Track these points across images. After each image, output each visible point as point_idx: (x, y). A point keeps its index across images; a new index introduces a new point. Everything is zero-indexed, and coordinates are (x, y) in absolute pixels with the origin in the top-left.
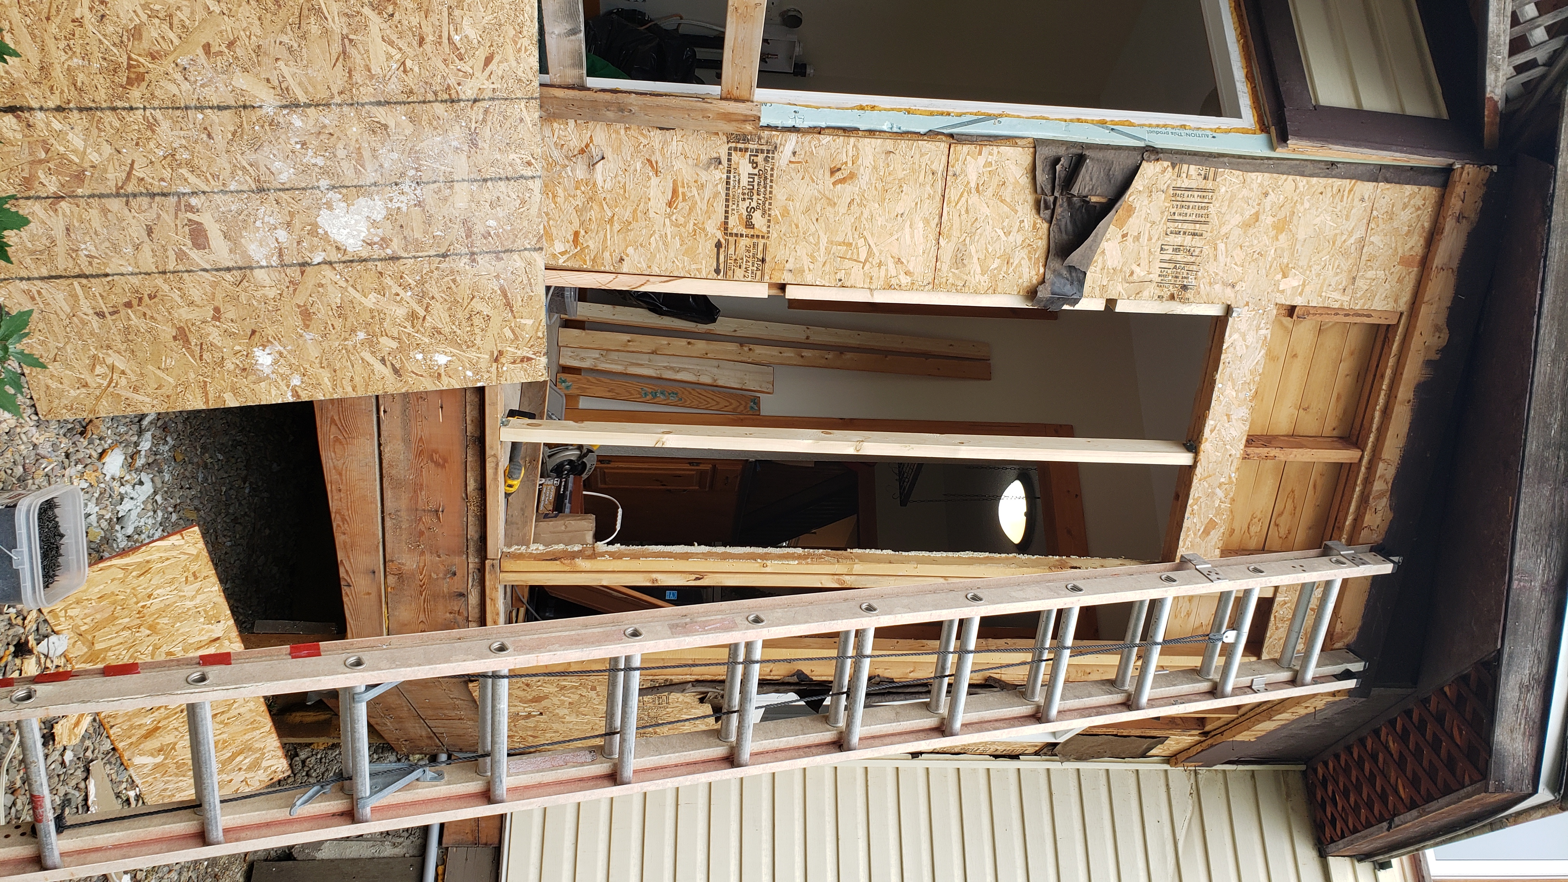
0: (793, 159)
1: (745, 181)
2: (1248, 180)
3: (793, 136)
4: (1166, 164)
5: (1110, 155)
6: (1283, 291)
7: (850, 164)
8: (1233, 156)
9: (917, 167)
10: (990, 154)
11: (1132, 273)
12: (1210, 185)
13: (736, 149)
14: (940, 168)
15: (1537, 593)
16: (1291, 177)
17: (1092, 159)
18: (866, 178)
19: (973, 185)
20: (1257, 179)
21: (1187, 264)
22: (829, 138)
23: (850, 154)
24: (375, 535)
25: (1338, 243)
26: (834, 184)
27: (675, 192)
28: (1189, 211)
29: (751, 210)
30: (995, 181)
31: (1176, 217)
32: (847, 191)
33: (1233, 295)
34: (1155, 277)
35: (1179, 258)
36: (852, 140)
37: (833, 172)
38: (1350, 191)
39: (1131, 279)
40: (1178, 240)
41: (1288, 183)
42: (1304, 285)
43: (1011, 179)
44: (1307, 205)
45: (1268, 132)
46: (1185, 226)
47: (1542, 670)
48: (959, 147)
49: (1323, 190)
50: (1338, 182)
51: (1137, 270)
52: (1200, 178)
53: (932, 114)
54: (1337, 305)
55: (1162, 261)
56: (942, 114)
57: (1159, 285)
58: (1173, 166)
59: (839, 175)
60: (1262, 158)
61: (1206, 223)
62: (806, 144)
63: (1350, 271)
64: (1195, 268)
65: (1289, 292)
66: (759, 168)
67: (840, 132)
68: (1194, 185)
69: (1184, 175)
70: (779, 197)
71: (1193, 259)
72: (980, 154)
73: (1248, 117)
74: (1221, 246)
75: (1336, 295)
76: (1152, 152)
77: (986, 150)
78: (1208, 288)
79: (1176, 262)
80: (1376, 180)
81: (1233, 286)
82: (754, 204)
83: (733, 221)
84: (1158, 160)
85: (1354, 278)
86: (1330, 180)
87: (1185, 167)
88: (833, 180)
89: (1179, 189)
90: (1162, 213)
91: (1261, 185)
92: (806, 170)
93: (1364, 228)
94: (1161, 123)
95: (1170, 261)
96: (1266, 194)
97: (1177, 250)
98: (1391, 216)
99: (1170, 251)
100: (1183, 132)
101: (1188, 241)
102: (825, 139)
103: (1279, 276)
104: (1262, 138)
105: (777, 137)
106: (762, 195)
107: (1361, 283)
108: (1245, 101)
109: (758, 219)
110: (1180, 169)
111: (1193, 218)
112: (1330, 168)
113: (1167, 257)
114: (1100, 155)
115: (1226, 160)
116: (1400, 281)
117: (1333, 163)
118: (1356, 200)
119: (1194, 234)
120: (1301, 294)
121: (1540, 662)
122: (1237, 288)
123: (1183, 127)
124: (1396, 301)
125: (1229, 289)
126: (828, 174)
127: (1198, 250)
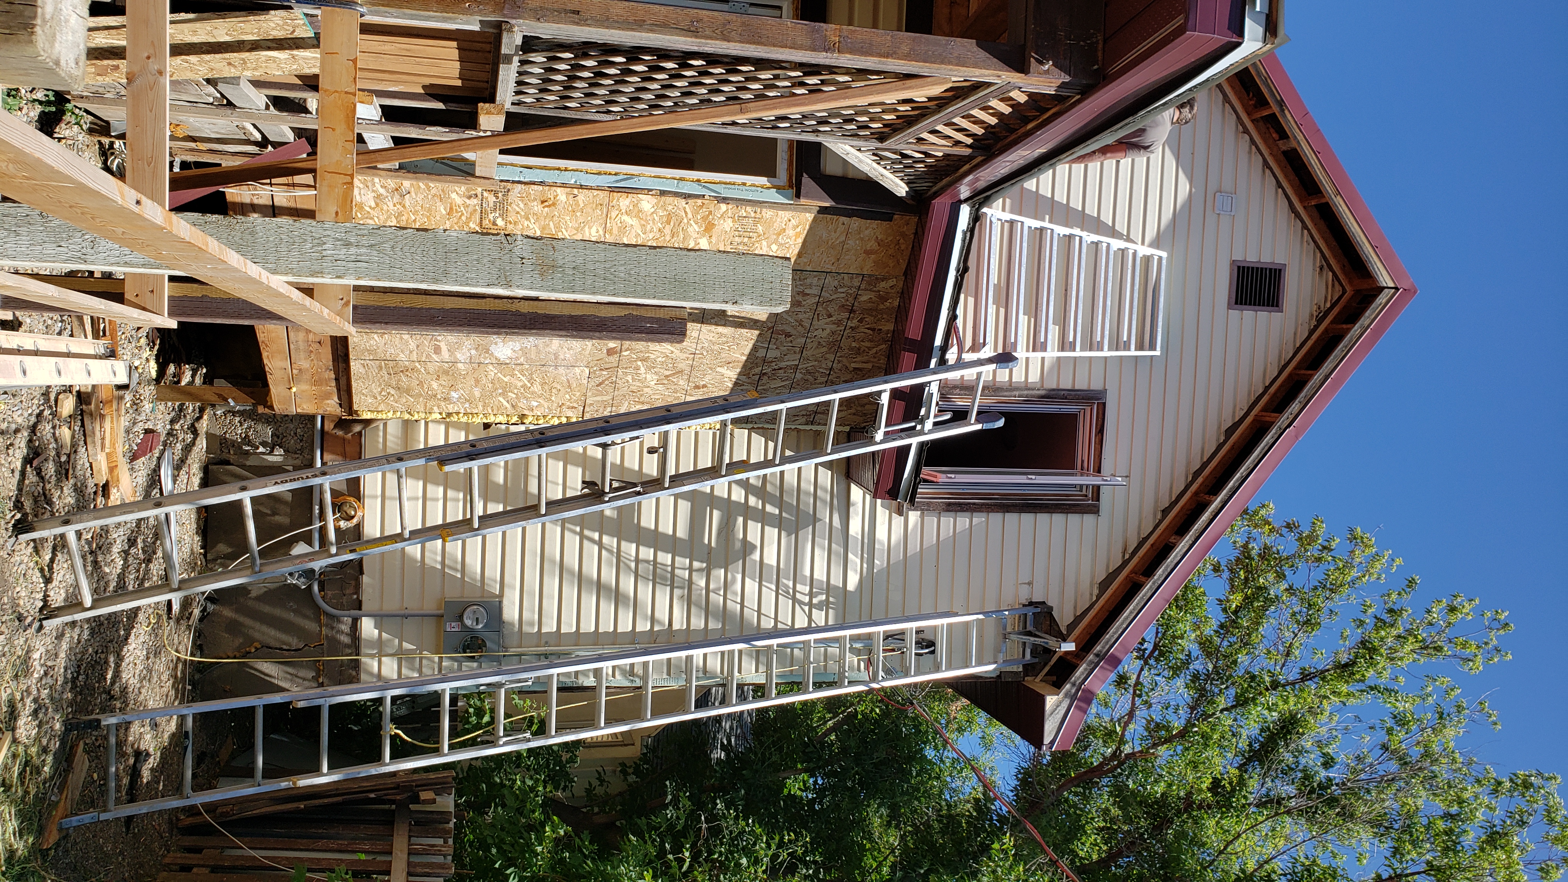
0: (520, 195)
1: (491, 204)
2: (779, 213)
3: (519, 187)
4: (733, 205)
7: (552, 198)
9: (591, 202)
12: (758, 214)
13: (486, 190)
14: (605, 203)
18: (562, 205)
19: (623, 211)
23: (553, 195)
24: (285, 352)
25: (830, 243)
26: (544, 207)
27: (451, 208)
29: (495, 218)
30: (636, 209)
31: (739, 229)
36: (553, 188)
37: (543, 202)
38: (837, 220)
40: (741, 239)
42: (810, 261)
45: (790, 191)
46: (744, 233)
48: (616, 195)
49: (821, 219)
50: (829, 216)
52: (753, 211)
53: (600, 173)
56: (606, 174)
58: (738, 206)
59: (546, 204)
60: (787, 204)
62: (527, 189)
66: (500, 199)
68: (749, 214)
69: (743, 210)
72: (627, 197)
73: (783, 179)
74: (764, 243)
75: (829, 266)
77: (631, 197)
80: (851, 216)
82: (497, 215)
83: (486, 222)
84: (728, 203)
85: (838, 259)
86: (825, 216)
87: (744, 206)
89: (740, 216)
93: (844, 237)
98: (860, 232)
100: (744, 188)
101: (746, 240)
104: (786, 192)
105: (510, 185)
106: (502, 211)
109: (500, 222)
110: (741, 207)
111: (749, 230)
112: (825, 210)
115: (766, 204)
116: (866, 260)
117: (827, 208)
118: (840, 224)
119: (749, 237)
120: (809, 265)
126: (540, 203)
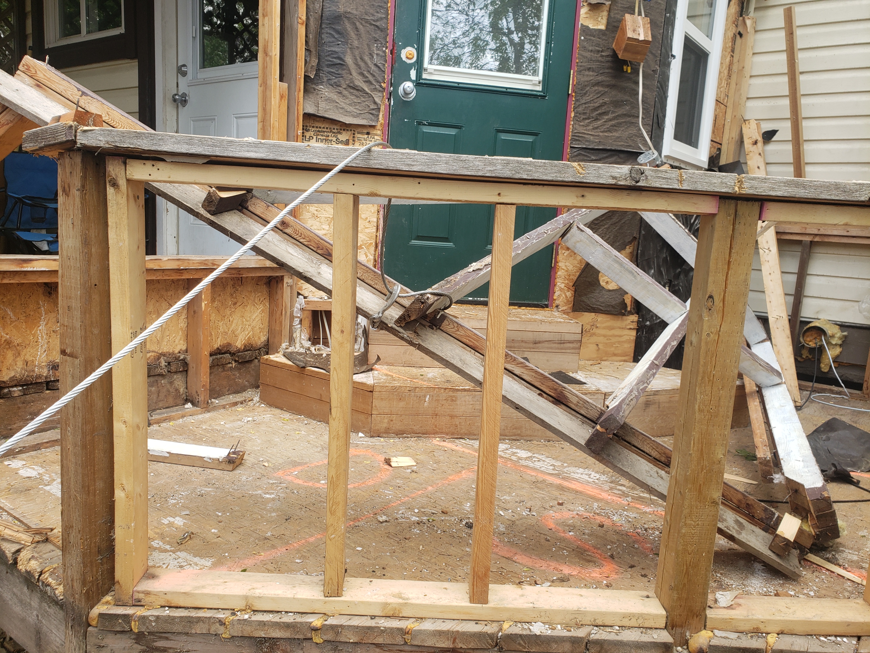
66: (312, 135)
106: (329, 134)
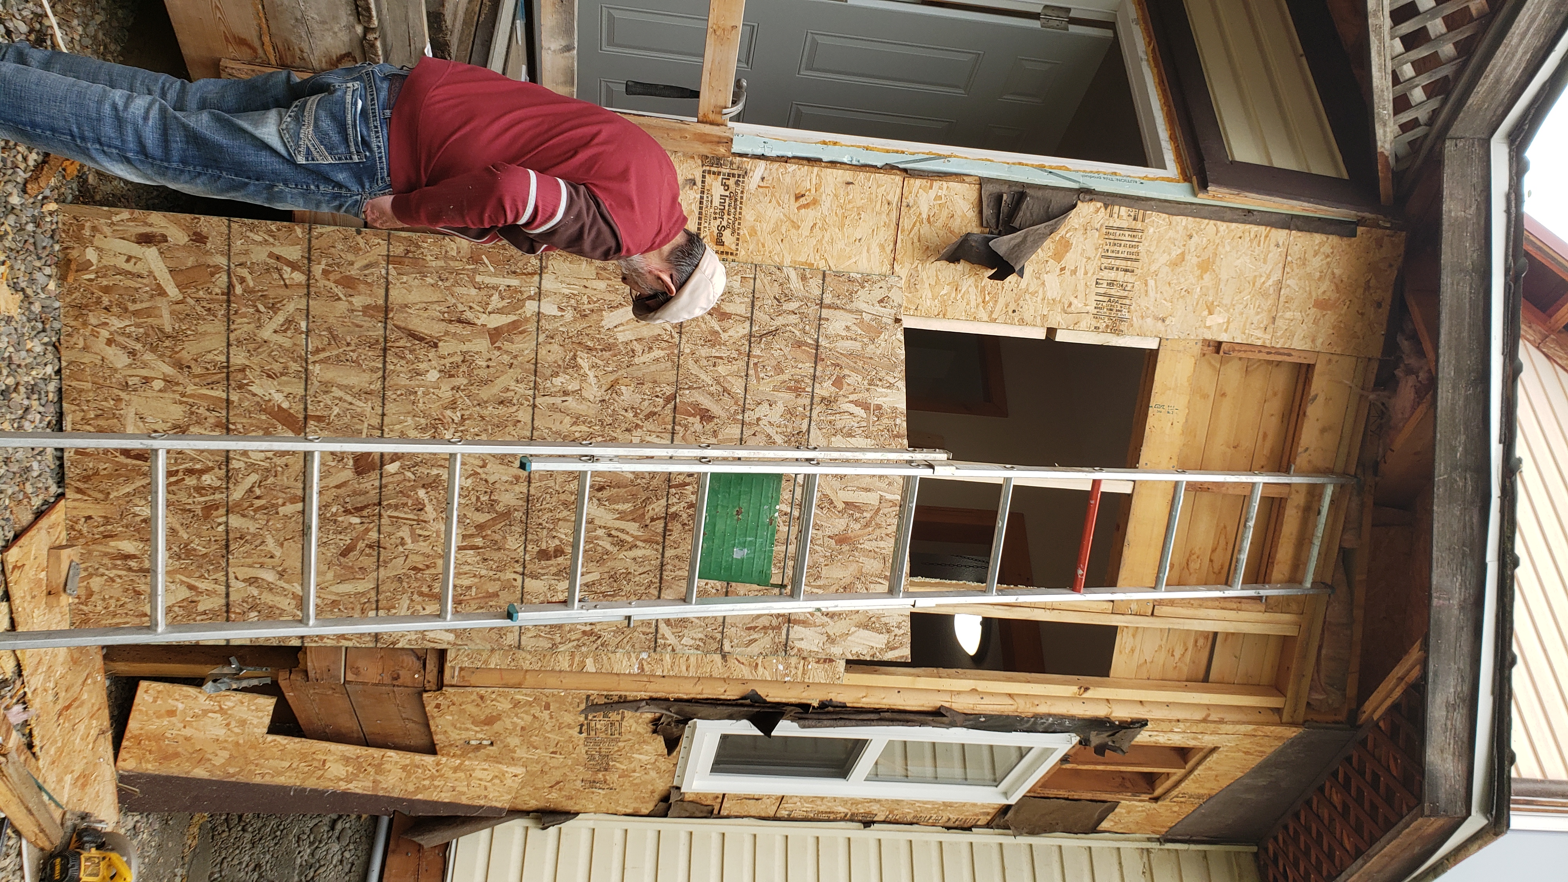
0: (761, 184)
1: (716, 202)
2: (1174, 223)
3: (762, 164)
4: (1099, 204)
5: (1048, 194)
6: (1209, 328)
7: (813, 191)
8: (1160, 200)
9: (874, 196)
10: (941, 188)
11: (1070, 305)
12: (1139, 225)
13: (709, 172)
14: (895, 200)
15: (1456, 612)
16: (1212, 222)
17: (1032, 197)
18: (828, 204)
19: (925, 216)
20: (1183, 222)
21: (1121, 297)
22: (794, 167)
23: (814, 182)
25: (1258, 285)
26: (799, 208)
28: (1121, 249)
29: (721, 229)
31: (1110, 254)
32: (810, 216)
33: (1163, 329)
34: (1091, 309)
35: (1113, 292)
36: (816, 169)
37: (798, 197)
38: (1266, 236)
39: (1069, 310)
40: (1112, 275)
41: (1210, 226)
42: (1228, 322)
43: (959, 213)
44: (1228, 248)
45: (1190, 181)
46: (1118, 262)
47: (1466, 688)
48: (912, 181)
49: (1241, 234)
50: (1254, 228)
51: (1075, 302)
52: (1131, 219)
53: (888, 151)
54: (1259, 343)
55: (1097, 294)
56: (897, 152)
57: (1096, 316)
58: (1106, 207)
59: (803, 201)
60: (1185, 203)
61: (1137, 260)
62: (774, 170)
63: (1270, 311)
64: (1127, 302)
65: (1215, 328)
66: (730, 190)
67: (805, 162)
68: (1125, 225)
69: (1116, 216)
70: (747, 217)
71: (1126, 294)
72: (931, 188)
73: (1172, 169)
74: (1151, 283)
75: (1259, 333)
76: (1087, 193)
77: (936, 184)
78: (1140, 321)
79: (1110, 296)
80: (1289, 228)
81: (1164, 321)
82: (724, 223)
84: (1091, 200)
85: (1274, 318)
86: (1248, 226)
87: (1116, 208)
88: (797, 205)
89: (1112, 228)
90: (1097, 249)
91: (1186, 228)
92: (773, 195)
93: (1280, 272)
94: (1095, 170)
95: (1105, 295)
96: (1191, 237)
97: (1111, 284)
98: (1304, 262)
99: (1105, 285)
100: (1114, 177)
101: (1120, 276)
102: (792, 167)
103: (1206, 313)
104: (1186, 185)
105: (748, 163)
106: (732, 215)
107: (1280, 322)
108: (1169, 156)
109: (728, 237)
110: (1112, 211)
111: (1125, 255)
112: (1247, 216)
113: (1102, 291)
114: (1040, 193)
115: (1153, 203)
116: (1316, 322)
117: (1249, 211)
118: (1272, 245)
119: (1126, 271)
120: (1226, 331)
121: (1463, 681)
122: (1167, 322)
123: (1115, 174)
124: (1313, 341)
125: (1160, 323)
126: (793, 199)
127: (1130, 285)
